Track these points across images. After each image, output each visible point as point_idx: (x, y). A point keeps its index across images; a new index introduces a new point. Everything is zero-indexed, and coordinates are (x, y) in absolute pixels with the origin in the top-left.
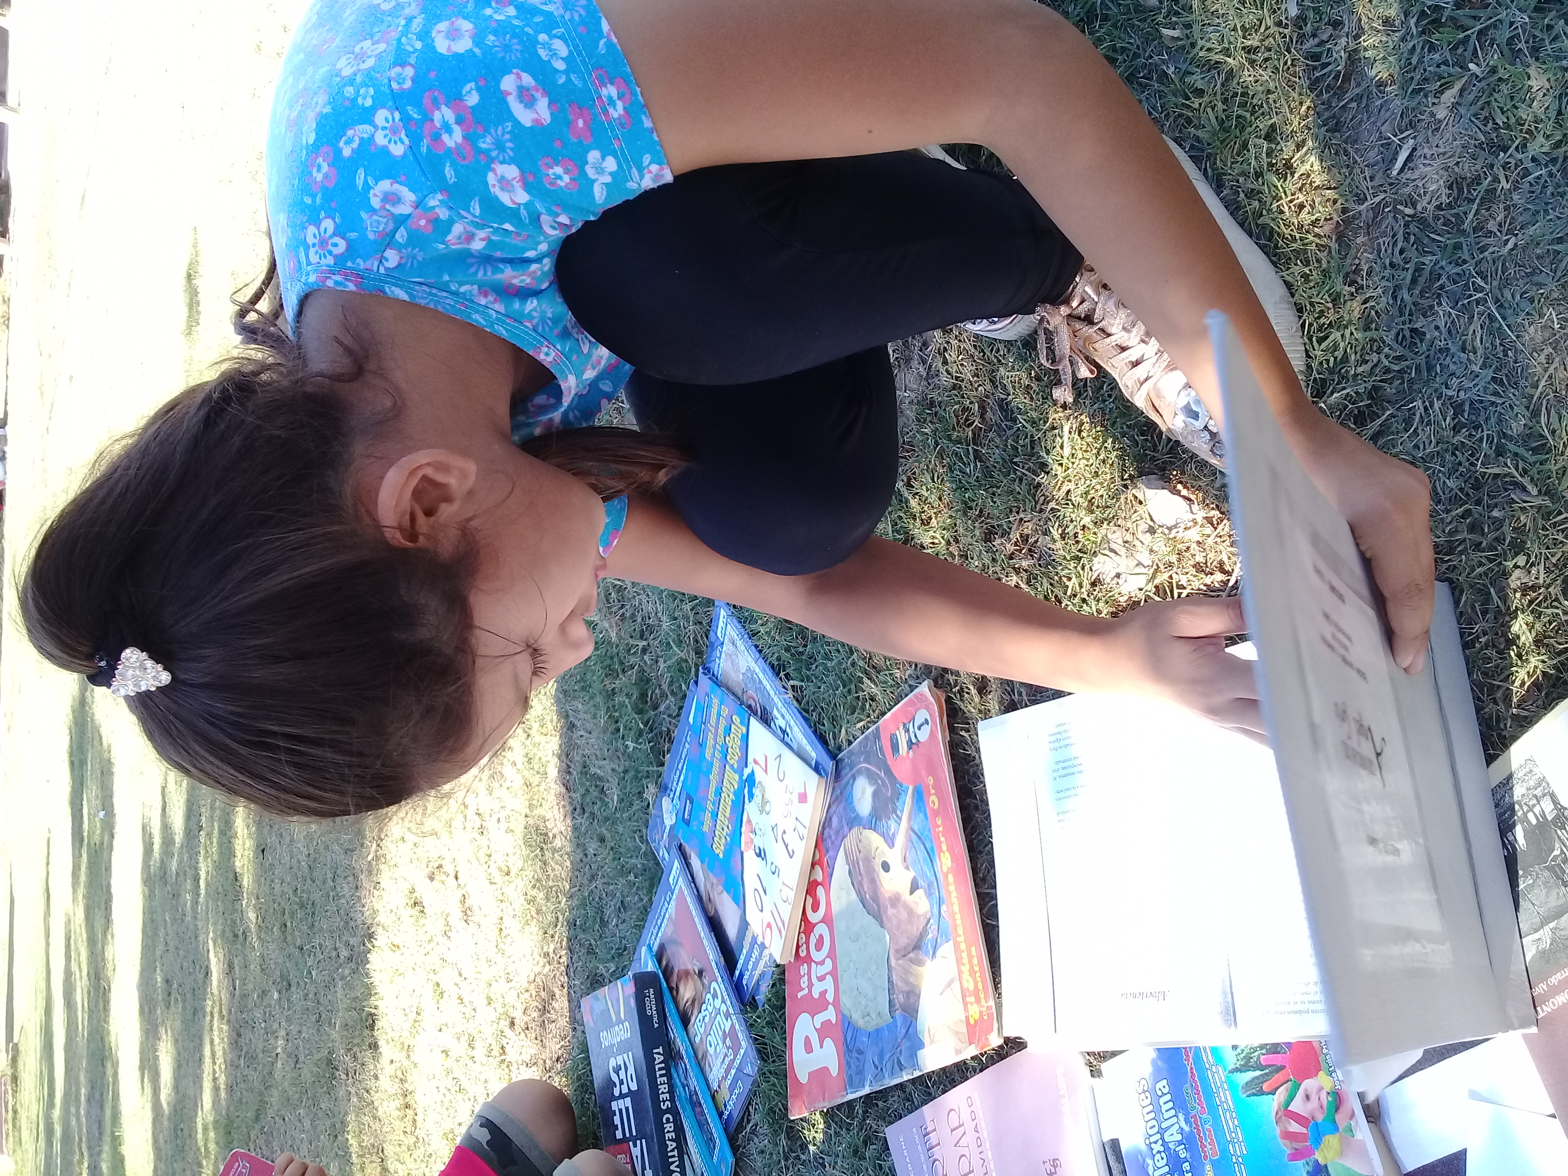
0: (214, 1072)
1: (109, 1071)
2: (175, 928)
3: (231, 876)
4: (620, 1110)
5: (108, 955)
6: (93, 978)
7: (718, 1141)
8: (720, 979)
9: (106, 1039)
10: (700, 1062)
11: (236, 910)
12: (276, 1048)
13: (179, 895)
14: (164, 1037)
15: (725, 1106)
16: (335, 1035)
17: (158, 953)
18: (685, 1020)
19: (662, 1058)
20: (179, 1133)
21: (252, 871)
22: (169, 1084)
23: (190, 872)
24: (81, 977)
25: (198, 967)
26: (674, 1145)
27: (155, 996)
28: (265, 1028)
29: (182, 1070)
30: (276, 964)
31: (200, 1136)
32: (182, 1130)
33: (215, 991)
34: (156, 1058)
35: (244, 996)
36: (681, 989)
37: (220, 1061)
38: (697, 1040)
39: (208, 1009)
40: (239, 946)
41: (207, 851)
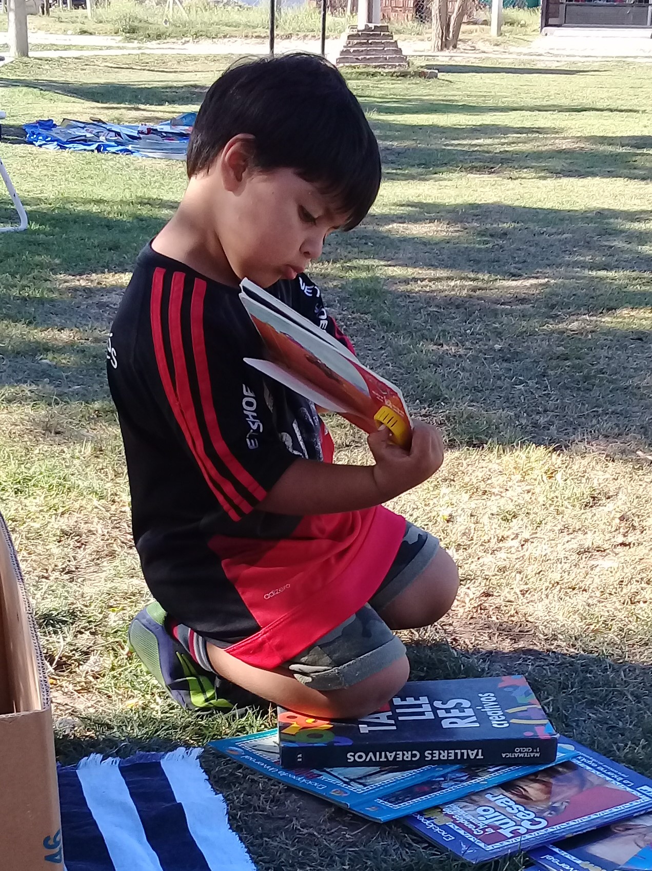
0: (423, 280)
1: (414, 171)
2: (557, 243)
3: (612, 304)
4: (420, 706)
5: (524, 173)
6: (502, 156)
7: (397, 807)
8: (550, 830)
9: (444, 169)
10: (469, 797)
11: (579, 308)
12: (448, 345)
13: (590, 249)
14: (451, 229)
15: (429, 819)
16: (464, 406)
17: (531, 225)
18: (507, 786)
19: (472, 757)
20: (364, 241)
21: (619, 326)
22: (407, 232)
23: (612, 261)
24: (503, 144)
25: (520, 266)
26: (391, 759)
27: (489, 220)
28: (466, 334)
29: (422, 247)
30: (528, 348)
31: (361, 262)
32: (366, 244)
33: (498, 284)
34: (432, 221)
35: (495, 313)
36: (536, 785)
37: (434, 286)
38: (489, 796)
39: (480, 276)
40: (543, 310)
41: (635, 279)
